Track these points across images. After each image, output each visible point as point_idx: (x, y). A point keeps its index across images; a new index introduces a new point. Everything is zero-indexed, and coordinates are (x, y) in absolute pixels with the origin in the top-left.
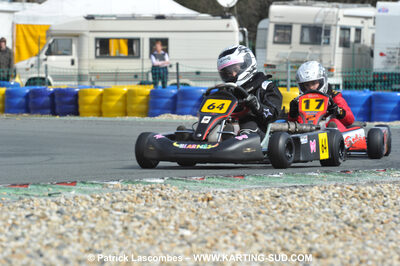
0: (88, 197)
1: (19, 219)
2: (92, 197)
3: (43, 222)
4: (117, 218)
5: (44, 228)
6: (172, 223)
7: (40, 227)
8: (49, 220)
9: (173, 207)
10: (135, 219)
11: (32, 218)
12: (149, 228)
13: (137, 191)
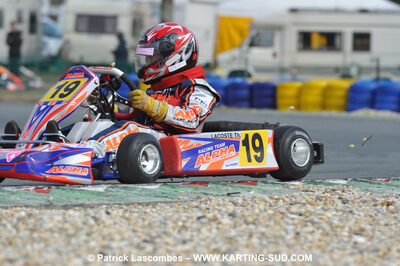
0: (267, 198)
1: (190, 220)
2: (271, 198)
3: (214, 225)
4: (291, 222)
5: (214, 231)
6: (347, 229)
7: (210, 230)
8: (220, 223)
9: (351, 212)
10: (309, 224)
11: (203, 220)
12: (322, 235)
13: (317, 193)
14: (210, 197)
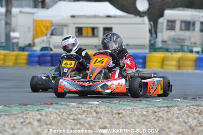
0: (58, 112)
1: (17, 124)
3: (29, 126)
8: (33, 125)
9: (100, 118)
10: (78, 124)
11: (24, 123)
13: (83, 109)
14: (29, 112)
